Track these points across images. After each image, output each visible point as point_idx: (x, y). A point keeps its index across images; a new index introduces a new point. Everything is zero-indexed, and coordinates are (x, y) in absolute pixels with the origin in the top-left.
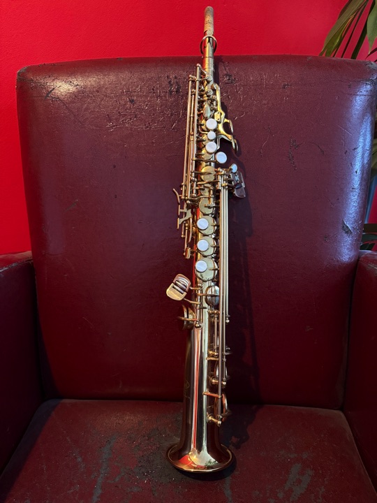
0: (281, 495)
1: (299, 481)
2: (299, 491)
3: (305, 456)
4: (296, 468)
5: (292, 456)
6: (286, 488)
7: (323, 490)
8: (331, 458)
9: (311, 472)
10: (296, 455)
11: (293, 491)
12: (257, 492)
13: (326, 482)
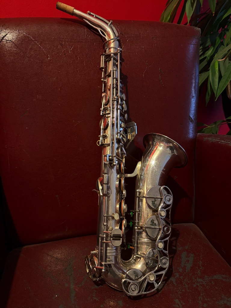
0: (181, 270)
2: (189, 266)
3: (187, 247)
4: (184, 255)
5: (180, 249)
6: (182, 266)
7: (201, 262)
8: (200, 246)
9: (192, 255)
10: (182, 248)
11: (186, 267)
13: (201, 258)
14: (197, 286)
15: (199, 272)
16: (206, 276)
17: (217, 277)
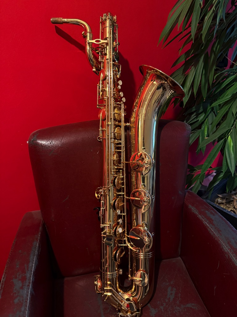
0: (167, 301)
1: (172, 294)
2: (172, 298)
3: (172, 283)
4: (169, 289)
5: (167, 284)
6: (168, 298)
7: (180, 295)
8: (180, 281)
9: (175, 289)
10: (169, 283)
11: (170, 298)
12: (159, 302)
13: (180, 292)
14: (176, 312)
15: (178, 302)
16: (182, 305)
17: (189, 305)
